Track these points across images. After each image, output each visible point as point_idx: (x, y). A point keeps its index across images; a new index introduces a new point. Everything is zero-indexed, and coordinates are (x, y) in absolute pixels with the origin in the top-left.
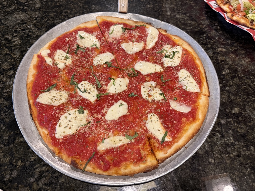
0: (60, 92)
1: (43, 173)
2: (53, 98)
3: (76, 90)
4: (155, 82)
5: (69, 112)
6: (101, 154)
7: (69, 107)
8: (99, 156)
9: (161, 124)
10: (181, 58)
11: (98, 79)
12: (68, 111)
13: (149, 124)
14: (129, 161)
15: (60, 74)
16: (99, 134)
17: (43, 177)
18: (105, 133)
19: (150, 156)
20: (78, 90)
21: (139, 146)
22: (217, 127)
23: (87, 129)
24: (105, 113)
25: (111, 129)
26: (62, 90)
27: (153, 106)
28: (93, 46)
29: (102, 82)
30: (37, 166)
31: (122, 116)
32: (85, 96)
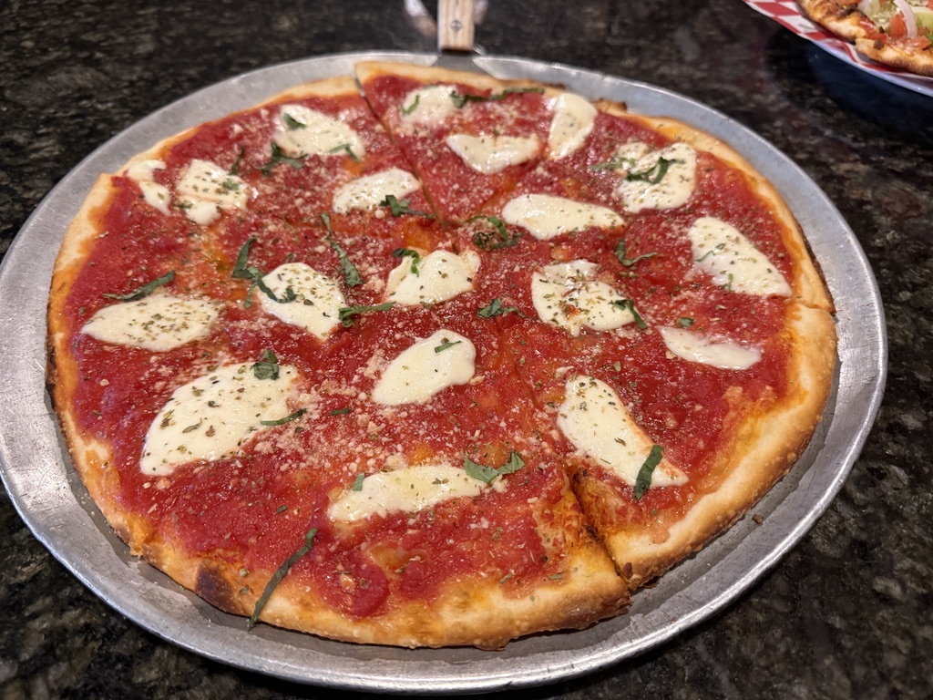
0: (187, 303)
1: (64, 641)
2: (152, 323)
3: (253, 296)
4: (590, 261)
5: (212, 375)
6: (344, 538)
7: (217, 356)
8: (333, 548)
9: (627, 418)
10: (693, 182)
11: (351, 258)
12: (210, 369)
13: (571, 416)
14: (484, 570)
15: (193, 242)
16: (343, 459)
17: (57, 660)
18: (370, 453)
19: (584, 551)
20: (263, 297)
21: (528, 505)
22: (890, 444)
23: (287, 441)
24: (374, 377)
25: (396, 439)
26: (196, 295)
27: (585, 351)
28: (336, 149)
29: (365, 265)
30: (39, 604)
31: (448, 389)
32: (290, 314)
